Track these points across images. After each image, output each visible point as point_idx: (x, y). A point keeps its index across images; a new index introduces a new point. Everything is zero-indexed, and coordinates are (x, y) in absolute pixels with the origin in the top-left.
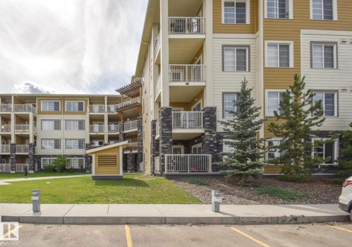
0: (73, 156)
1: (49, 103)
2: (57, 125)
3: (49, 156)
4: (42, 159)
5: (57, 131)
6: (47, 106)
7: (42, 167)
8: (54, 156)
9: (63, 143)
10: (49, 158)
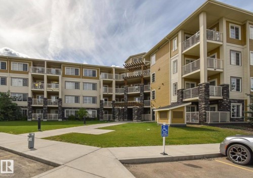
0: (88, 109)
1: (71, 69)
2: (77, 85)
3: (71, 108)
4: (65, 110)
5: (77, 90)
6: (69, 71)
7: (65, 117)
8: (74, 108)
9: (81, 99)
10: (70, 110)
